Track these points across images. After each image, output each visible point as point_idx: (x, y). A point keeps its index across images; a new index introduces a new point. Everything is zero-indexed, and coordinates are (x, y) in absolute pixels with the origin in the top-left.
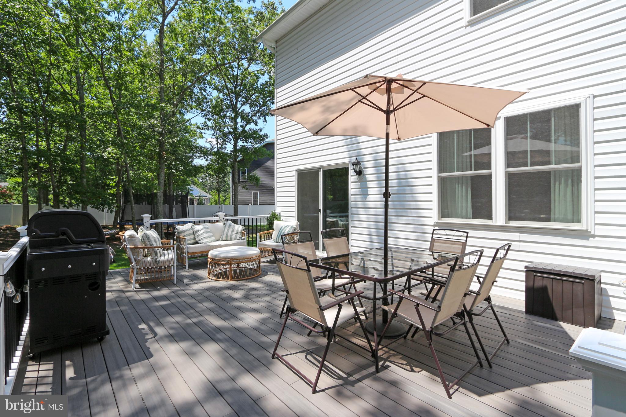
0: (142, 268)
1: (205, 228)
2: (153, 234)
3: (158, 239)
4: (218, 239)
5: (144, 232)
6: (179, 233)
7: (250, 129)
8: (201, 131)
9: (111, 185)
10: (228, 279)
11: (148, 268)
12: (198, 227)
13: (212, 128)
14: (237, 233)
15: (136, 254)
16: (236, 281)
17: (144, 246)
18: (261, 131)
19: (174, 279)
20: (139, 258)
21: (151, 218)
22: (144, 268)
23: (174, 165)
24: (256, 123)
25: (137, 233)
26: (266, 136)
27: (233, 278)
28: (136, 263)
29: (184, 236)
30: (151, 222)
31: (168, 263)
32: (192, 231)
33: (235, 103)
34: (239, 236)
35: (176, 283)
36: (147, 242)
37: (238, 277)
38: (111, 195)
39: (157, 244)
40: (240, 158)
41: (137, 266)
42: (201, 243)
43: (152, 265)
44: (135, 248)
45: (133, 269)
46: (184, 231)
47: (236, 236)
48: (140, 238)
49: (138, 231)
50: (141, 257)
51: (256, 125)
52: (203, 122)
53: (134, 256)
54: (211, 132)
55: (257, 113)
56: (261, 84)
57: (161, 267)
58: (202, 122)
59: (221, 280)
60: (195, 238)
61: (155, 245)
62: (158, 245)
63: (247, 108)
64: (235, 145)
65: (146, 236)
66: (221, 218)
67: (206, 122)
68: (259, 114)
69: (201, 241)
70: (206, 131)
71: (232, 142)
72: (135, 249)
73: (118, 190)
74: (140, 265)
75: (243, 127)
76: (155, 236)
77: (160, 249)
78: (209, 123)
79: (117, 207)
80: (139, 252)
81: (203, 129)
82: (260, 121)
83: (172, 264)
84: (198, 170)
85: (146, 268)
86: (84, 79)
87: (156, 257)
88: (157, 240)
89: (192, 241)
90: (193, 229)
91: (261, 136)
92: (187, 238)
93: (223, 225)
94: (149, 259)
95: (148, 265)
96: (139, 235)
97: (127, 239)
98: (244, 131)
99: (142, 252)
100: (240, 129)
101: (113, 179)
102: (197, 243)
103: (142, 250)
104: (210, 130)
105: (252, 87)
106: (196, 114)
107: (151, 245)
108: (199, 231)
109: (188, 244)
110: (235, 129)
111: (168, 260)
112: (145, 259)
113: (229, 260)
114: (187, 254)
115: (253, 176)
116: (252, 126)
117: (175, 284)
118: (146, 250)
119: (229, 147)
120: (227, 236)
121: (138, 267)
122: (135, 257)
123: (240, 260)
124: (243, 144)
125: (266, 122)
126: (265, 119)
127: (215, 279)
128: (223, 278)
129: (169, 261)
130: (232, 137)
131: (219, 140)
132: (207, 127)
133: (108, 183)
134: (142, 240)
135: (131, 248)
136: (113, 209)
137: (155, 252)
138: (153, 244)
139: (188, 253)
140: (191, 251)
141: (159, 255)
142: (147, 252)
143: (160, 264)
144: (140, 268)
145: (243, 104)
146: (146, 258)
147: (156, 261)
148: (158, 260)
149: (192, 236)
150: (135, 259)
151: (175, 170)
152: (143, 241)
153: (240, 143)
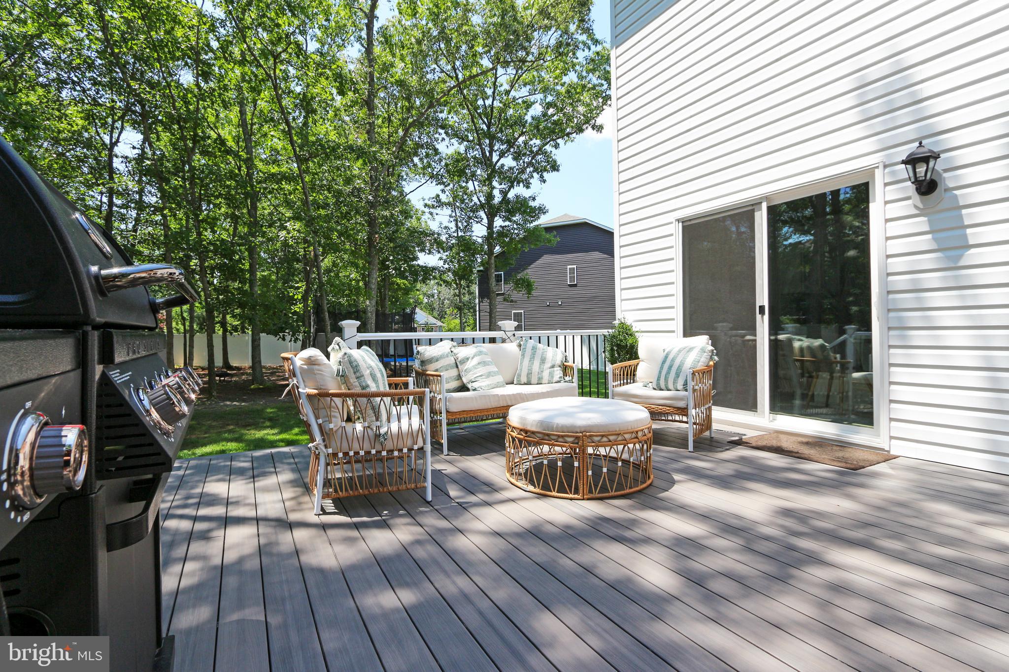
0: (341, 455)
1: (480, 353)
2: (368, 359)
3: (381, 371)
4: (510, 380)
5: (343, 351)
6: (423, 363)
7: (517, 197)
8: (432, 210)
9: (296, 297)
10: (576, 492)
11: (357, 453)
12: (463, 352)
13: (448, 204)
14: (553, 367)
15: (322, 413)
16: (601, 499)
17: (344, 390)
18: (534, 199)
19: (425, 488)
20: (332, 426)
21: (359, 330)
22: (346, 454)
23: (392, 261)
24: (527, 186)
25: (328, 356)
26: (542, 210)
27: (590, 492)
28: (324, 440)
29: (436, 370)
30: (359, 339)
31: (409, 443)
32: (451, 360)
33: (488, 154)
34: (558, 373)
35: (429, 498)
36: (353, 379)
37: (604, 489)
38: (295, 313)
39: (378, 387)
40: (497, 249)
41: (326, 447)
42: (475, 390)
43: (367, 446)
44: (320, 395)
45: (317, 457)
46: (436, 359)
47: (551, 375)
48: (335, 367)
49: (329, 349)
50: (336, 423)
51: (528, 187)
52: (434, 195)
53: (317, 418)
54: (447, 211)
55: (527, 167)
56: (533, 118)
57: (392, 451)
58: (432, 196)
59: (554, 494)
60: (459, 377)
61: (373, 388)
62: (382, 389)
63: (508, 162)
64: (490, 226)
65: (351, 362)
66: (510, 334)
67: (438, 196)
68: (532, 169)
69: (475, 385)
70: (438, 210)
71: (485, 221)
72: (320, 398)
73: (306, 306)
74: (333, 444)
75: (504, 193)
76: (373, 364)
77: (387, 400)
78: (444, 198)
79: (305, 332)
80: (330, 407)
81: (433, 207)
82: (535, 181)
83: (420, 443)
84: (427, 272)
85: (351, 453)
86: (252, 124)
87: (378, 423)
88: (379, 375)
89: (455, 384)
90: (455, 355)
91: (533, 209)
92: (445, 374)
93: (517, 349)
94: (359, 427)
95: (356, 446)
96: (333, 362)
97: (301, 368)
98: (505, 200)
99: (340, 407)
100: (498, 198)
101: (298, 288)
102: (463, 388)
103: (338, 401)
104: (445, 207)
105: (520, 122)
106: (423, 181)
107: (363, 388)
108: (468, 359)
109: (449, 391)
110: (490, 197)
111: (411, 433)
112: (349, 427)
113: (577, 438)
114: (444, 415)
115: (521, 279)
116: (519, 190)
117: (428, 503)
118: (350, 402)
119: (479, 231)
120: (529, 374)
121: (330, 451)
122: (320, 421)
123: (612, 438)
124: (503, 224)
125: (544, 181)
126: (542, 177)
127: (537, 490)
128: (562, 490)
129: (413, 435)
130: (485, 212)
131: (460, 224)
132: (440, 204)
133: (291, 294)
134: (338, 371)
135: (310, 397)
136: (299, 335)
137: (373, 408)
138: (368, 386)
139: (447, 412)
140: (454, 408)
141: (384, 416)
142: (352, 408)
143: (389, 445)
144: (335, 455)
145: (502, 155)
146: (350, 424)
147: (378, 436)
148: (383, 430)
149: (454, 372)
150: (320, 426)
151: (393, 269)
152: (342, 376)
153: (498, 222)
